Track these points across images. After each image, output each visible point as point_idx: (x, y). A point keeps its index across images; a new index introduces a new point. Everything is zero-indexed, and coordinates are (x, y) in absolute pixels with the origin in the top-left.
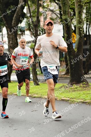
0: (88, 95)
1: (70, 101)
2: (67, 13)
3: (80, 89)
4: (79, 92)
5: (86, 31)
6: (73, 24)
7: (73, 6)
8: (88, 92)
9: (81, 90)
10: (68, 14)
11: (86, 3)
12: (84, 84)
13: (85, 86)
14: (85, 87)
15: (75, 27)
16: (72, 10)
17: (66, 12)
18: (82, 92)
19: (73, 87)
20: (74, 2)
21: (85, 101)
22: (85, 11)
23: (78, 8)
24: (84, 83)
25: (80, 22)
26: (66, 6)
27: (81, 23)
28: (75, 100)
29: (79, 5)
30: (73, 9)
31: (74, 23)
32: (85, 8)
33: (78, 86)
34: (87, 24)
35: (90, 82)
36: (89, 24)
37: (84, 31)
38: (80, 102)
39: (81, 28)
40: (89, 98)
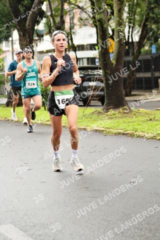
0: (130, 124)
1: (105, 132)
3: (119, 115)
4: (117, 120)
5: (129, 36)
6: (111, 27)
7: (111, 2)
8: (130, 120)
9: (121, 118)
12: (125, 109)
13: (126, 111)
14: (125, 113)
15: (113, 31)
16: (109, 7)
18: (121, 120)
19: (109, 113)
21: (125, 132)
22: (126, 9)
23: (118, 4)
24: (125, 107)
25: (120, 23)
27: (121, 25)
28: (112, 130)
30: (111, 6)
31: (111, 25)
32: (127, 5)
33: (116, 112)
34: (130, 27)
36: (133, 27)
37: (125, 36)
38: (119, 134)
39: (122, 32)
40: (131, 128)
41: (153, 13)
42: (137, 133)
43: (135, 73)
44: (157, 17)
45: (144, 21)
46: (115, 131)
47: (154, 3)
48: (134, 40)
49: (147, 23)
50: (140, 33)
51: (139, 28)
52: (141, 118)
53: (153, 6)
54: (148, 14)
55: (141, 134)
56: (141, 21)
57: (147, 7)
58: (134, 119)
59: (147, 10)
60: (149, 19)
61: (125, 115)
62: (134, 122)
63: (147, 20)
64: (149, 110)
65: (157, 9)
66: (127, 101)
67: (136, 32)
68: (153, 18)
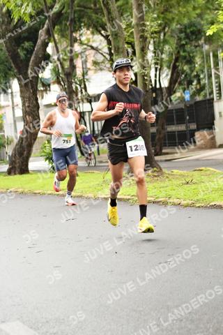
0: (161, 189)
1: (131, 201)
2: (121, 50)
3: (148, 180)
5: (156, 81)
7: (131, 39)
8: (162, 185)
9: (150, 182)
10: (122, 52)
11: (152, 33)
12: (155, 171)
13: (156, 174)
14: (156, 176)
16: (130, 46)
17: (119, 48)
18: (151, 186)
20: (132, 33)
21: (157, 200)
22: (151, 47)
23: (140, 41)
24: (155, 169)
26: (119, 38)
29: (142, 37)
30: (132, 45)
32: (152, 42)
34: (156, 69)
35: (165, 168)
36: (160, 70)
37: (151, 81)
39: (146, 76)
40: (163, 194)
41: (184, 51)
42: (171, 200)
43: (166, 127)
44: (190, 56)
45: (173, 62)
47: (184, 39)
48: (163, 86)
49: (177, 64)
50: (169, 77)
51: (167, 70)
52: (176, 182)
53: (183, 42)
54: (179, 52)
55: (177, 201)
56: (170, 62)
57: (177, 44)
58: (167, 183)
59: (176, 48)
60: (180, 59)
61: (155, 178)
62: (166, 187)
63: (177, 60)
64: (185, 172)
65: (189, 46)
66: (158, 161)
67: (164, 75)
68: (185, 57)
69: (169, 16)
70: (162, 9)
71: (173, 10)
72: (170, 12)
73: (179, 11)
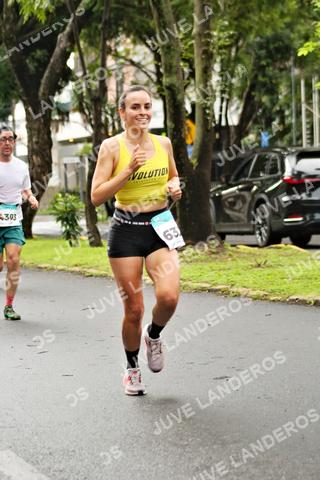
0: (221, 273)
2: (174, 70)
4: (199, 265)
5: (220, 116)
6: (189, 99)
7: (190, 55)
8: (222, 266)
9: (206, 261)
10: (176, 73)
11: (220, 48)
13: (214, 250)
14: (214, 253)
16: (187, 64)
17: (171, 67)
18: (206, 266)
20: (192, 46)
21: (214, 287)
22: (217, 67)
23: (202, 59)
24: (214, 242)
26: (172, 53)
28: (189, 283)
29: (205, 52)
30: (190, 63)
31: (190, 95)
32: (218, 60)
33: (198, 251)
34: (222, 99)
37: (214, 117)
38: (203, 289)
39: (208, 108)
40: (224, 279)
41: (264, 75)
42: (235, 289)
44: (271, 83)
45: (247, 89)
46: (195, 285)
47: (266, 57)
48: (230, 123)
50: (240, 111)
51: (238, 102)
52: (241, 263)
53: (264, 63)
54: (256, 76)
55: (241, 291)
56: (242, 89)
57: (254, 65)
58: (230, 263)
59: (253, 70)
60: (258, 87)
61: (213, 256)
62: (229, 269)
63: (253, 87)
64: (256, 248)
65: (271, 68)
67: (233, 108)
68: (264, 85)
69: (246, 24)
70: (235, 13)
71: (251, 15)
72: (247, 18)
73: (260, 18)
